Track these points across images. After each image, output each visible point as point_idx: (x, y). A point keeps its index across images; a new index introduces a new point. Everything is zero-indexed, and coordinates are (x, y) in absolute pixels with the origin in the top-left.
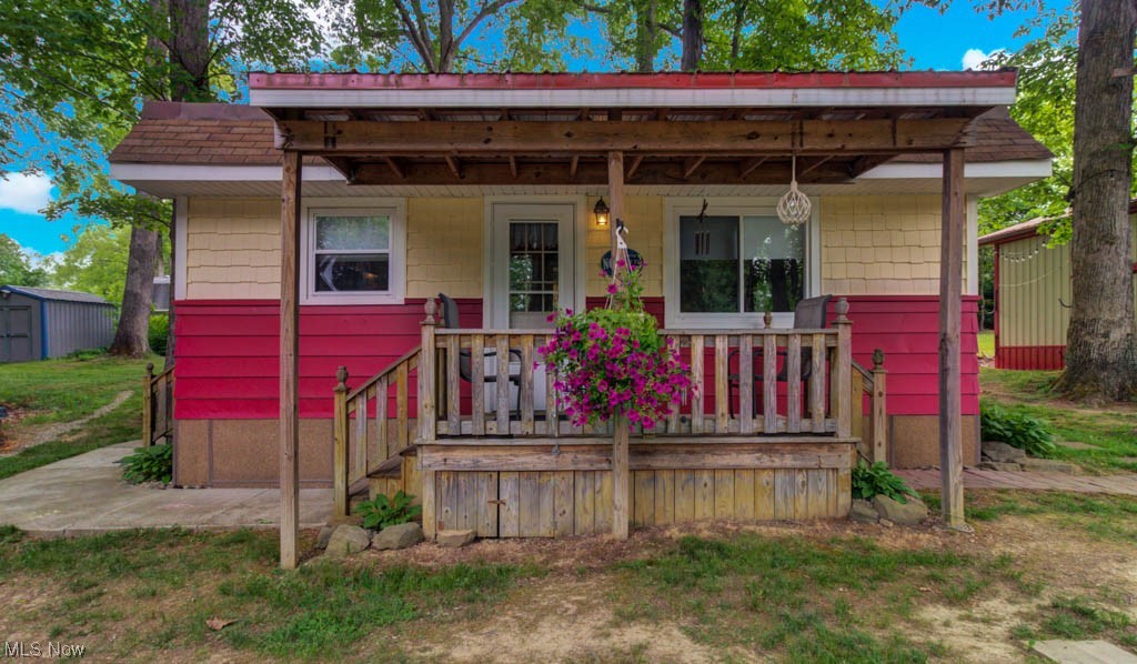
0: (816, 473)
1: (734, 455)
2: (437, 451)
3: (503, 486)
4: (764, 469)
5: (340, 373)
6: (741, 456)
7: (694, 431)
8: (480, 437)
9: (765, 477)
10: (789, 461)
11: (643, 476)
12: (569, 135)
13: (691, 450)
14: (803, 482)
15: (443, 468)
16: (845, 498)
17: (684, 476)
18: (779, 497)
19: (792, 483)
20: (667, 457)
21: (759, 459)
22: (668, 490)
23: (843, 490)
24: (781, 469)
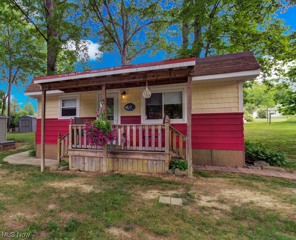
0: (159, 161)
1: (137, 155)
2: (72, 151)
3: (85, 160)
4: (145, 160)
5: (59, 134)
6: (139, 156)
7: (128, 149)
8: (80, 148)
9: (145, 162)
10: (151, 158)
11: (115, 159)
12: (93, 82)
13: (127, 154)
14: (156, 164)
15: (73, 155)
16: (167, 168)
17: (125, 160)
18: (149, 167)
19: (153, 164)
20: (121, 155)
21: (143, 157)
22: (121, 163)
23: (166, 166)
24: (149, 160)
